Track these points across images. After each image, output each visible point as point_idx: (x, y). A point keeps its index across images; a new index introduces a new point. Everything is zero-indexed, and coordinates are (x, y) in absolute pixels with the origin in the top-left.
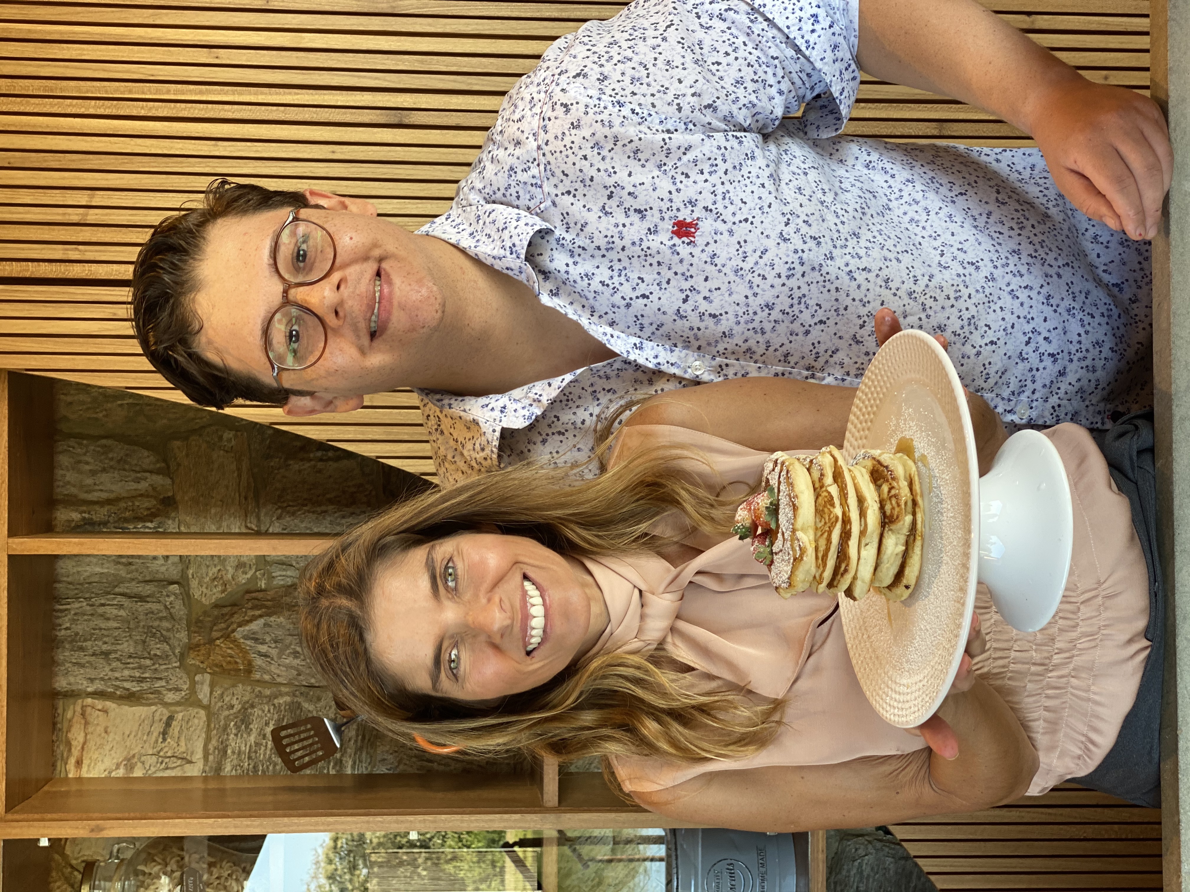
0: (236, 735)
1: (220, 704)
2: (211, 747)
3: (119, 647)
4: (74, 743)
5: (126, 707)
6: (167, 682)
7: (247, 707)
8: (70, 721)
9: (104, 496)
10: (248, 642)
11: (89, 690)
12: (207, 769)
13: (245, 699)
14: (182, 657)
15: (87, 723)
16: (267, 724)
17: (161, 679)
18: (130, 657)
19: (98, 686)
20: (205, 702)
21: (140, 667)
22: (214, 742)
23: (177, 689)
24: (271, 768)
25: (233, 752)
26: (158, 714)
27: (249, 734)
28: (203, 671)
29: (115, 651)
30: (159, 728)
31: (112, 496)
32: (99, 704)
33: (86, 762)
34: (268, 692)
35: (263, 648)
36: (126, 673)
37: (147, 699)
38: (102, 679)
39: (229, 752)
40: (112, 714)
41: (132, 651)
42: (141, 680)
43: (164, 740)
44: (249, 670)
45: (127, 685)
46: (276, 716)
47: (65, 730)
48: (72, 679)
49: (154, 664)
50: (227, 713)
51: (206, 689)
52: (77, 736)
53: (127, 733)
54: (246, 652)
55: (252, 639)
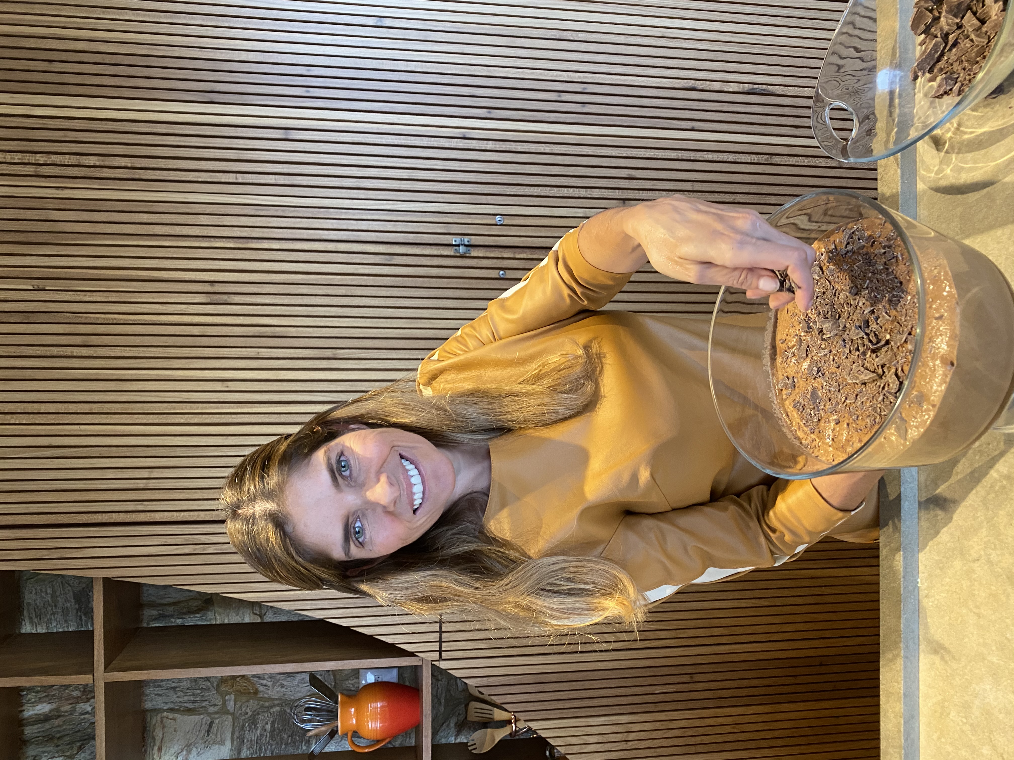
0: (249, 731)
1: (240, 712)
2: (235, 737)
3: (181, 684)
4: (157, 738)
5: (186, 717)
6: (210, 702)
7: (256, 714)
8: (155, 725)
9: (171, 600)
10: (255, 679)
11: (165, 708)
12: (233, 748)
13: (254, 709)
14: (218, 688)
15: (164, 727)
16: (267, 723)
17: (206, 700)
18: (188, 689)
19: (170, 706)
20: (231, 710)
21: (194, 695)
22: (237, 734)
23: (215, 705)
24: (269, 747)
25: (248, 741)
26: (204, 720)
27: (257, 730)
28: (231, 693)
29: (179, 687)
30: (205, 728)
31: (175, 600)
32: (171, 716)
33: (164, 749)
34: (267, 704)
35: (264, 682)
36: (186, 698)
37: (198, 711)
38: (172, 702)
39: (245, 741)
40: (178, 721)
41: (189, 686)
42: (194, 702)
43: (208, 735)
44: (256, 692)
45: (186, 705)
46: (272, 719)
47: (151, 731)
48: (154, 703)
49: (201, 693)
50: (244, 718)
51: (232, 703)
52: (158, 733)
53: (187, 731)
54: (254, 684)
55: (257, 677)
